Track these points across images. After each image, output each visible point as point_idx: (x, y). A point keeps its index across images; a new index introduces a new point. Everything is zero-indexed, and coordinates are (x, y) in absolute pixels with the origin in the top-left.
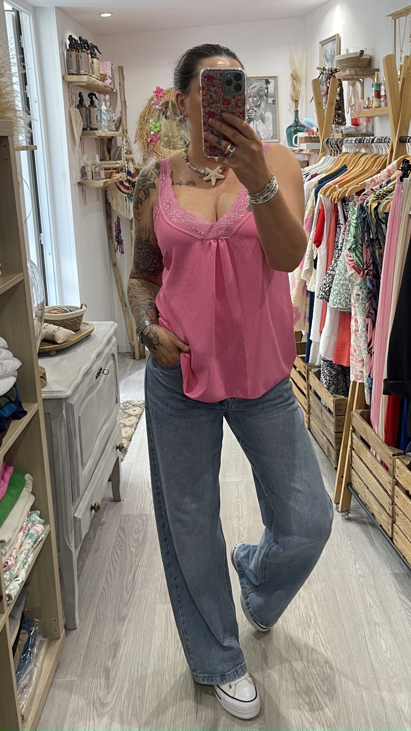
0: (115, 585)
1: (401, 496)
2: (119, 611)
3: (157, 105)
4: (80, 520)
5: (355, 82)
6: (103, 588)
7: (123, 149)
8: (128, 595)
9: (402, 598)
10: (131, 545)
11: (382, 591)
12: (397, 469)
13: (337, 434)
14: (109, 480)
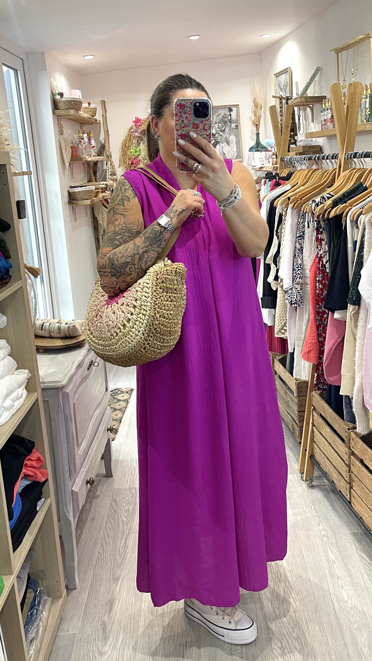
0: (109, 550)
1: (357, 464)
2: (113, 573)
3: (136, 132)
4: (77, 493)
5: (306, 108)
6: (99, 553)
7: (108, 171)
8: (120, 558)
9: (361, 554)
10: (122, 515)
11: (344, 549)
12: (352, 441)
13: (299, 413)
14: (102, 458)
